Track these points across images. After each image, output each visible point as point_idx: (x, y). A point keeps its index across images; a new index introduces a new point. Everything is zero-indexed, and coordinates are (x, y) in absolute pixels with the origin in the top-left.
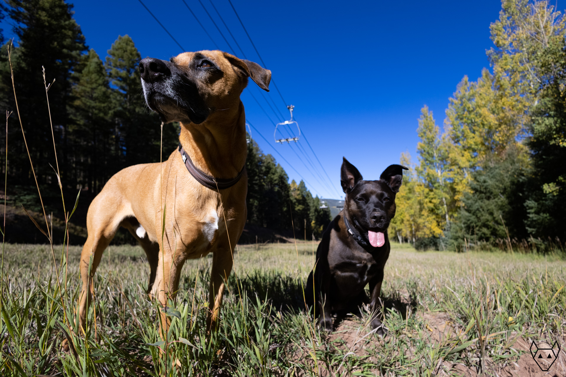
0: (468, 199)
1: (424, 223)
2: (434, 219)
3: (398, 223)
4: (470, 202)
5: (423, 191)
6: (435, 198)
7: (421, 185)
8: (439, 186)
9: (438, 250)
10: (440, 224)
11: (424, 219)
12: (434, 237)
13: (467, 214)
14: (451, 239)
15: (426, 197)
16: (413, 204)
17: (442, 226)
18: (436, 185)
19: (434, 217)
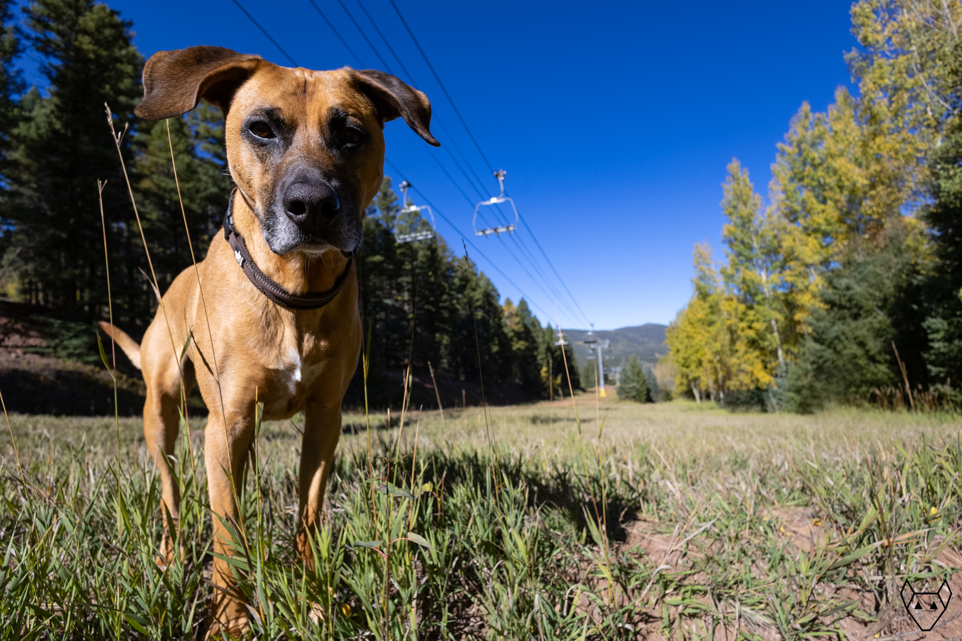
0: (818, 320)
1: (739, 365)
2: (757, 357)
3: (693, 366)
4: (822, 324)
5: (736, 309)
6: (758, 320)
7: (731, 300)
8: (764, 299)
9: (765, 411)
10: (769, 366)
11: (738, 358)
12: (758, 388)
13: (818, 346)
14: (789, 390)
15: (742, 320)
16: (718, 333)
17: (772, 369)
18: (759, 298)
19: (757, 353)
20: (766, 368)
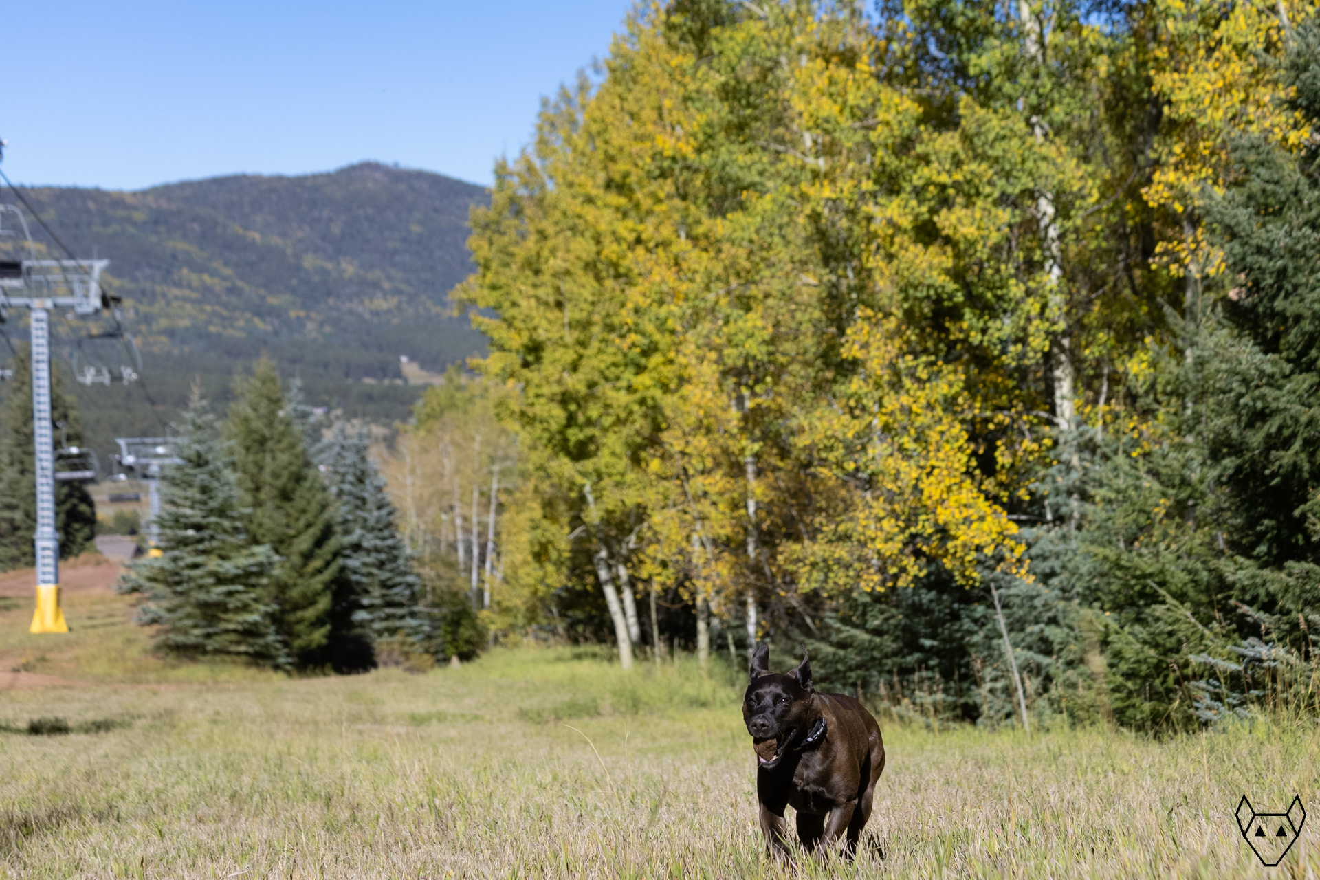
0: (1268, 209)
1: (855, 447)
2: (950, 404)
3: (613, 445)
4: (1278, 234)
5: (864, 116)
6: (970, 192)
7: (848, 59)
8: (1010, 70)
9: (970, 714)
10: (1003, 458)
11: (855, 410)
12: (939, 581)
13: (1248, 355)
14: (1090, 597)
15: (890, 184)
16: (759, 249)
17: (1019, 472)
18: (984, 60)
19: (951, 381)
20: (987, 465)
